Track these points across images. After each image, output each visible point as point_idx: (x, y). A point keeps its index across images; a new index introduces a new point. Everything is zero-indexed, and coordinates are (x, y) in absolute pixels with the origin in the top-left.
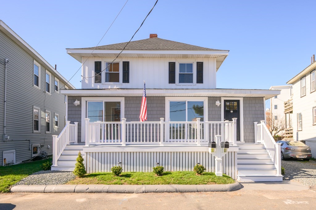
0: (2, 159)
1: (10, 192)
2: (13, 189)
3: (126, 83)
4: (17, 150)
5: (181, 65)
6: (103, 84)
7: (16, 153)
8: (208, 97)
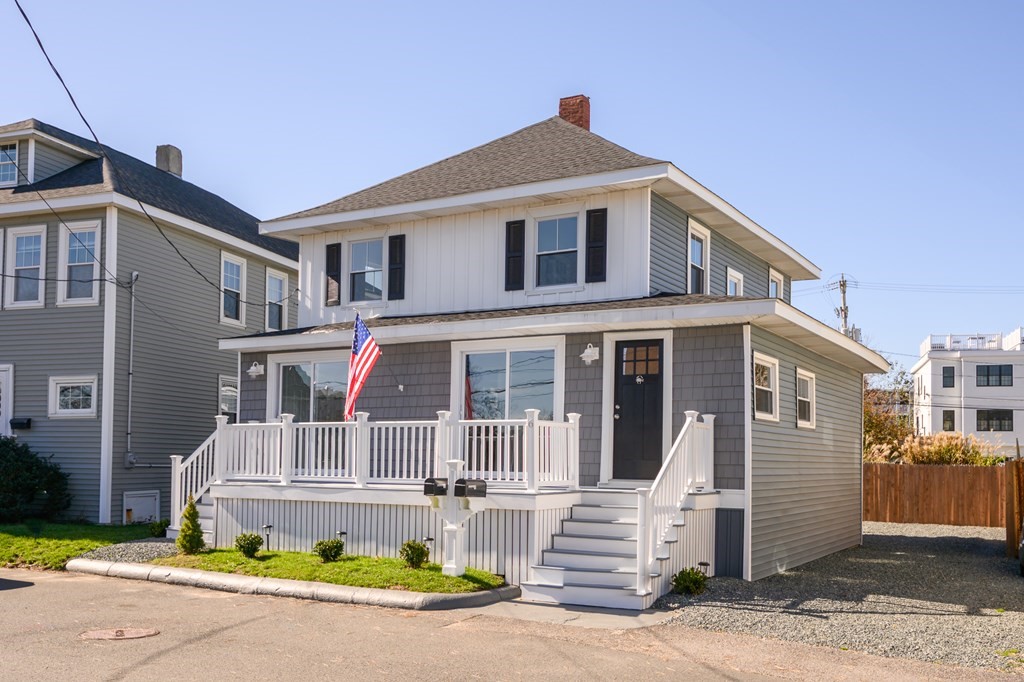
0: (122, 510)
1: (63, 569)
2: (71, 564)
3: (397, 301)
4: (163, 490)
5: (545, 227)
6: (344, 309)
7: (161, 497)
8: (567, 335)
